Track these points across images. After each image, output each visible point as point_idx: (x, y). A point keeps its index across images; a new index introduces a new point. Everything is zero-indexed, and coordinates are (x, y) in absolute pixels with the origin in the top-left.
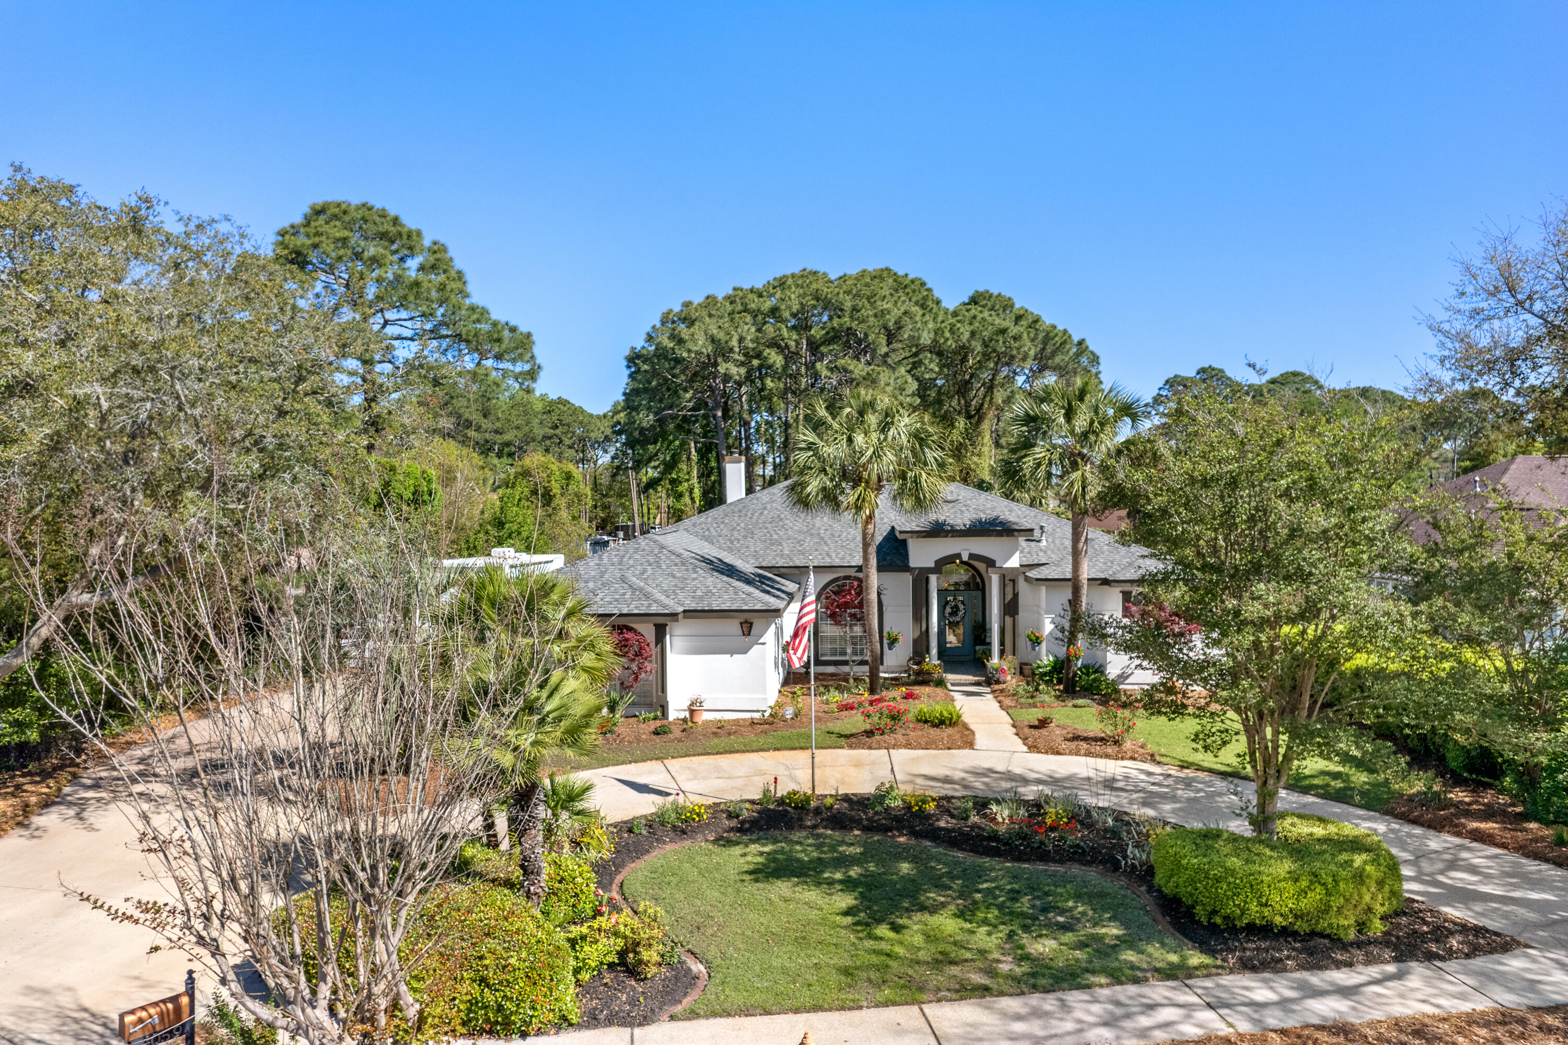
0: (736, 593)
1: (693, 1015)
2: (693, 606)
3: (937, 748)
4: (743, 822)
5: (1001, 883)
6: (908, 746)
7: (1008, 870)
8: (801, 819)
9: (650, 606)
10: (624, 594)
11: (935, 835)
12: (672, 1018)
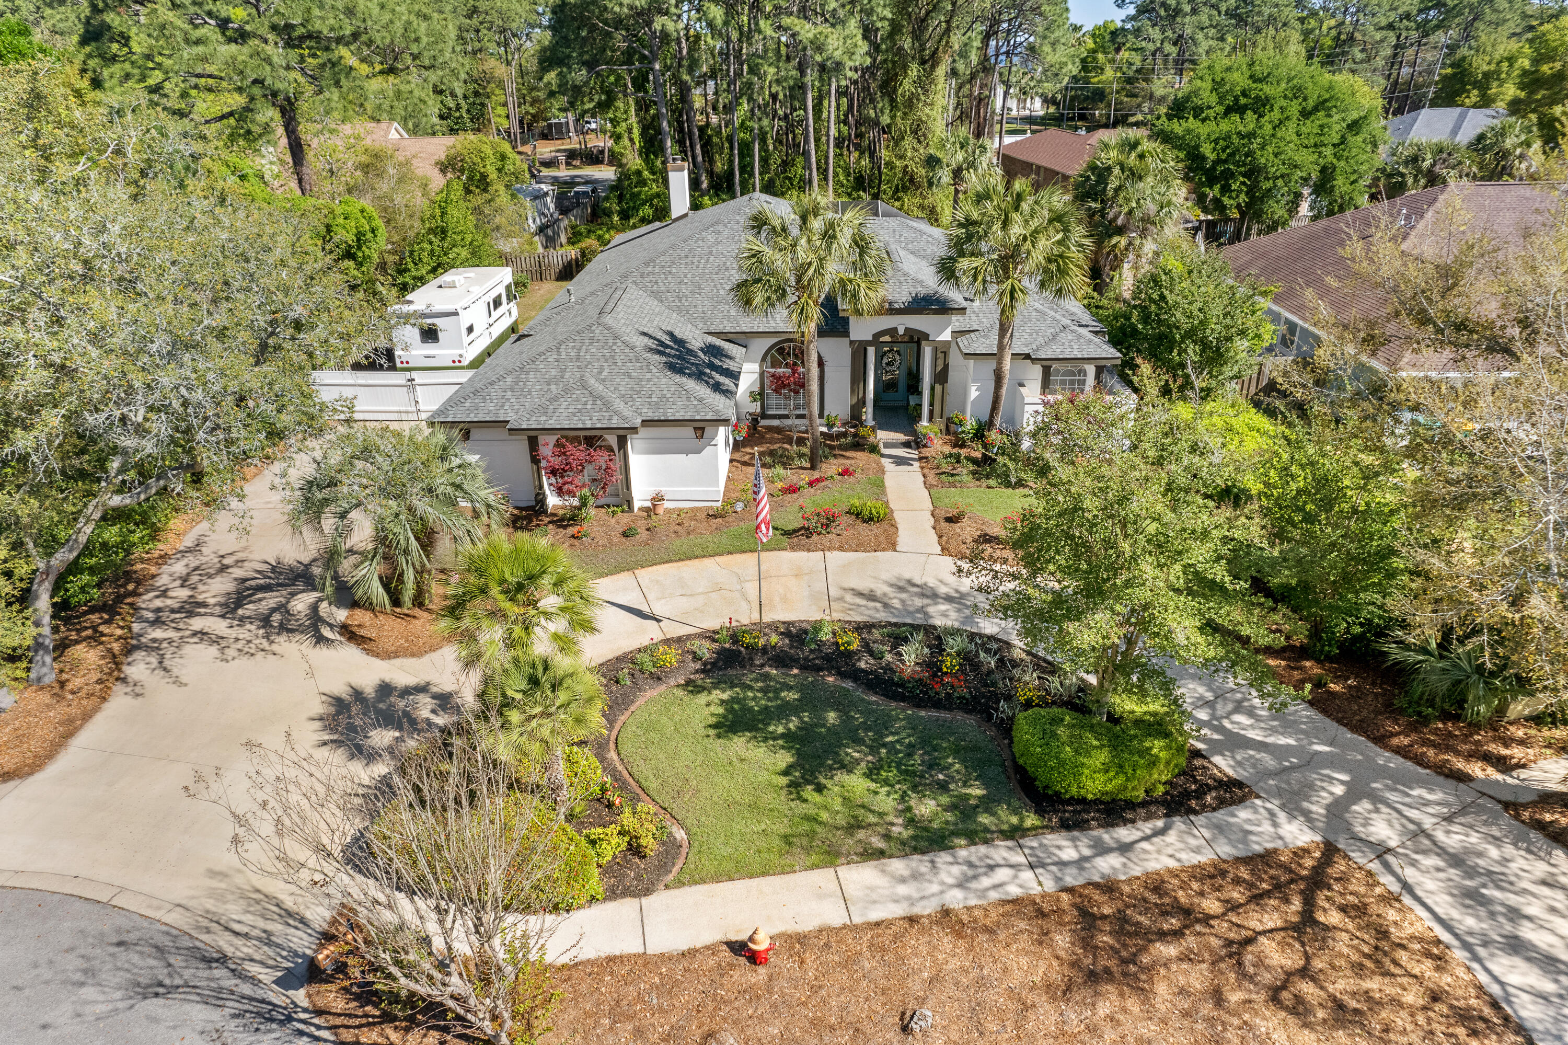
0: (688, 399)
1: (680, 883)
2: (650, 415)
3: (865, 551)
4: (705, 664)
5: (903, 735)
6: (841, 548)
7: (908, 717)
8: (751, 659)
9: (610, 418)
10: (586, 403)
11: (855, 675)
12: (667, 887)
